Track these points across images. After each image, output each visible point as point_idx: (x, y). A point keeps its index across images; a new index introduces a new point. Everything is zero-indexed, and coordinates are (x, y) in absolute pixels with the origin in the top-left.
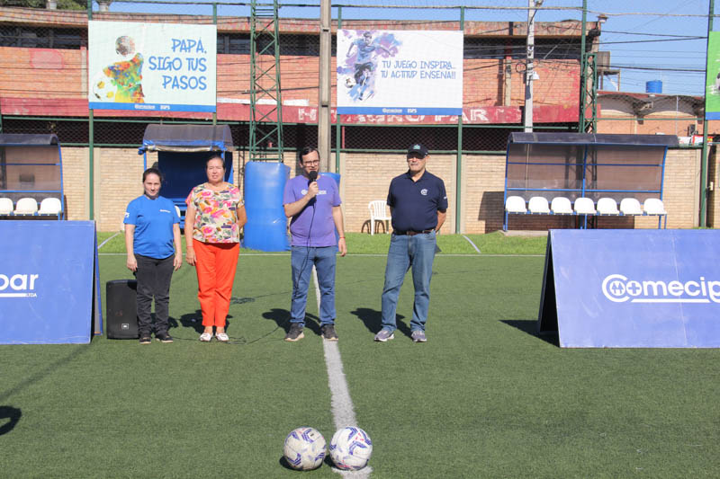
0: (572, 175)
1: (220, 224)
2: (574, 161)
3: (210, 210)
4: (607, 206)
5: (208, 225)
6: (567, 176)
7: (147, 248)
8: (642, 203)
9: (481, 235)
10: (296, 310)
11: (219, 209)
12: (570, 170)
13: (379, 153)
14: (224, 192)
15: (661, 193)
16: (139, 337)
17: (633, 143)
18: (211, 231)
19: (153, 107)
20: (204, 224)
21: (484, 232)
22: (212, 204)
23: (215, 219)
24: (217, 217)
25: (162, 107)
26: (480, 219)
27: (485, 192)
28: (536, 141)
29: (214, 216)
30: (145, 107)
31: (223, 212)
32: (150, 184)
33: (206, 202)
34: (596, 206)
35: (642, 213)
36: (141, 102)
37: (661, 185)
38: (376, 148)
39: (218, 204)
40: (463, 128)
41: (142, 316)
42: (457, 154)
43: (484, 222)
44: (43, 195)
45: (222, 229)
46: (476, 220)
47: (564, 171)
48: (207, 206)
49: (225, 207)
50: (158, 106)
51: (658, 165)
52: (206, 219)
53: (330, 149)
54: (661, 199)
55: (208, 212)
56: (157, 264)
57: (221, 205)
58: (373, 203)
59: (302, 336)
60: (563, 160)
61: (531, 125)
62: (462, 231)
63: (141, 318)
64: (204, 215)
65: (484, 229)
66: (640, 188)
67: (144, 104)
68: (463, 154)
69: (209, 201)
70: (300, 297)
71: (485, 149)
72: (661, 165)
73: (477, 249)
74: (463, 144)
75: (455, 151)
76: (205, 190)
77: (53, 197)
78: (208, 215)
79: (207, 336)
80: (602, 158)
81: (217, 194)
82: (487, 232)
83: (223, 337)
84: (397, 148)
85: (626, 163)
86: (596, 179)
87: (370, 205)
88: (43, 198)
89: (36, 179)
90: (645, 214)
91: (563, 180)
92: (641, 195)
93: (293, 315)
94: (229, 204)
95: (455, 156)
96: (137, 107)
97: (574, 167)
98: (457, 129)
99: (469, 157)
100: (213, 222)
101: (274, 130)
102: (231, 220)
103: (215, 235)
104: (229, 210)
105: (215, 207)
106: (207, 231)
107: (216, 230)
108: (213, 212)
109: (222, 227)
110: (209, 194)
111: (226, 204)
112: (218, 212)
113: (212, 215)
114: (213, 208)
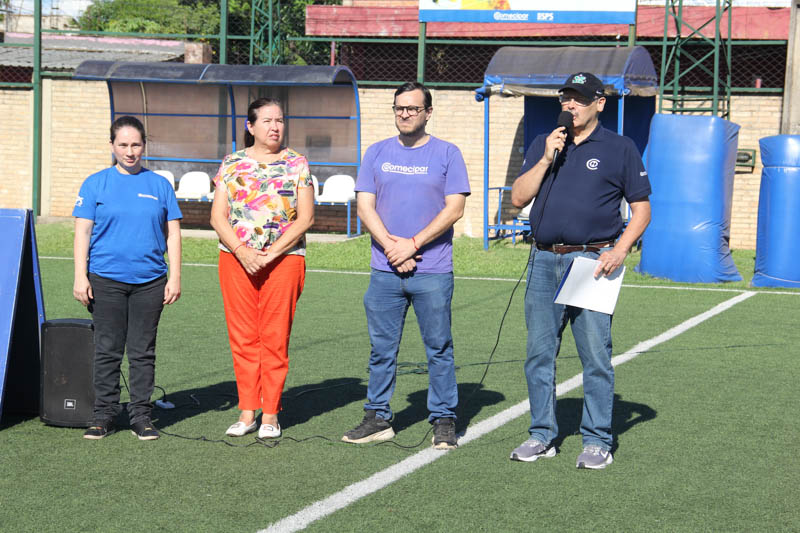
1: (260, 222)
3: (242, 195)
5: (241, 223)
7: (109, 262)
11: (260, 194)
14: (277, 163)
18: (245, 233)
19: (525, 17)
22: (248, 183)
23: (252, 213)
24: (256, 209)
25: (540, 17)
29: (250, 206)
30: (511, 17)
31: (266, 199)
32: (125, 145)
33: (239, 180)
36: (505, 7)
39: (259, 185)
44: (329, 169)
45: (265, 231)
48: (239, 187)
49: (272, 190)
50: (533, 14)
52: (239, 213)
55: (240, 199)
56: (127, 294)
57: (264, 187)
67: (509, 12)
69: (243, 177)
76: (245, 160)
77: (344, 173)
78: (240, 205)
81: (263, 167)
88: (328, 175)
89: (333, 141)
94: (279, 185)
96: (498, 16)
100: (249, 218)
101: (709, 55)
102: (279, 214)
103: (251, 241)
104: (279, 196)
105: (253, 190)
106: (241, 233)
107: (253, 233)
108: (249, 199)
109: (264, 227)
110: (249, 167)
111: (273, 185)
112: (258, 199)
113: (246, 206)
114: (249, 192)
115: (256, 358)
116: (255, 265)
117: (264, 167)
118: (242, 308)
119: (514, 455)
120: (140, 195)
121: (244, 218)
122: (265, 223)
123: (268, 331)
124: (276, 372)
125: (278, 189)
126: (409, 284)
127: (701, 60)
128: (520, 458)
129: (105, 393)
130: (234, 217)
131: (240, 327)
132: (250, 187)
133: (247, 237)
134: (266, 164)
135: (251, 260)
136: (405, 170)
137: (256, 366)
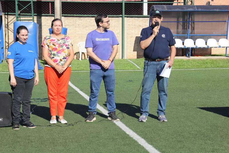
0: (181, 27)
1: (62, 57)
2: (181, 20)
3: (55, 49)
4: (200, 43)
5: (55, 58)
6: (178, 28)
7: (22, 73)
8: (218, 41)
9: (135, 59)
10: (92, 105)
11: (61, 49)
12: (179, 24)
13: (81, 17)
14: (62, 39)
15: (227, 36)
16: (13, 125)
17: (215, 10)
18: (57, 61)
20: (53, 57)
21: (136, 58)
22: (57, 46)
23: (59, 54)
26: (134, 51)
27: (137, 37)
28: (166, 10)
29: (58, 53)
31: (63, 50)
32: (23, 35)
33: (53, 44)
34: (195, 43)
35: (218, 46)
37: (227, 32)
38: (80, 14)
39: (60, 46)
40: (125, 3)
41: (15, 113)
42: (122, 17)
43: (136, 53)
45: (63, 60)
46: (132, 51)
47: (176, 25)
48: (54, 47)
49: (65, 47)
51: (226, 21)
52: (54, 55)
53: (61, 15)
54: (227, 38)
55: (55, 50)
56: (26, 82)
57: (62, 46)
58: (79, 43)
59: (95, 119)
60: (176, 20)
61: (147, 1)
62: (125, 57)
63: (14, 114)
64: (53, 52)
65: (136, 56)
66: (217, 34)
68: (125, 17)
69: (55, 44)
70: (95, 97)
71: (136, 14)
72: (227, 21)
73: (138, 67)
74: (125, 12)
75: (121, 15)
76: (52, 38)
78: (55, 52)
79: (54, 121)
80: (197, 18)
82: (138, 58)
83: (63, 121)
84: (91, 14)
85: (207, 20)
86: (194, 29)
87: (78, 44)
90: (220, 47)
91: (176, 30)
92: (217, 37)
93: (90, 107)
94: (66, 46)
95: (121, 18)
97: (181, 23)
98: (122, 4)
99: (128, 18)
100: (58, 56)
101: (29, 4)
102: (67, 54)
103: (59, 63)
104: (67, 49)
105: (59, 47)
106: (55, 61)
107: (60, 61)
108: (58, 50)
109: (63, 59)
110: (55, 40)
111: (65, 46)
112: (61, 50)
113: (57, 52)
114: (58, 48)
115: (57, 99)
116: (62, 71)
117: (59, 40)
118: (54, 84)
119: (141, 120)
120: (29, 51)
121: (57, 56)
122: (63, 57)
123: (62, 91)
124: (64, 103)
125: (66, 47)
126: (106, 73)
127: (26, 7)
128: (143, 121)
129: (17, 114)
130: (52, 56)
131: (53, 90)
132: (58, 47)
133: (58, 62)
134: (59, 39)
135: (61, 69)
136: (103, 40)
137: (57, 102)
